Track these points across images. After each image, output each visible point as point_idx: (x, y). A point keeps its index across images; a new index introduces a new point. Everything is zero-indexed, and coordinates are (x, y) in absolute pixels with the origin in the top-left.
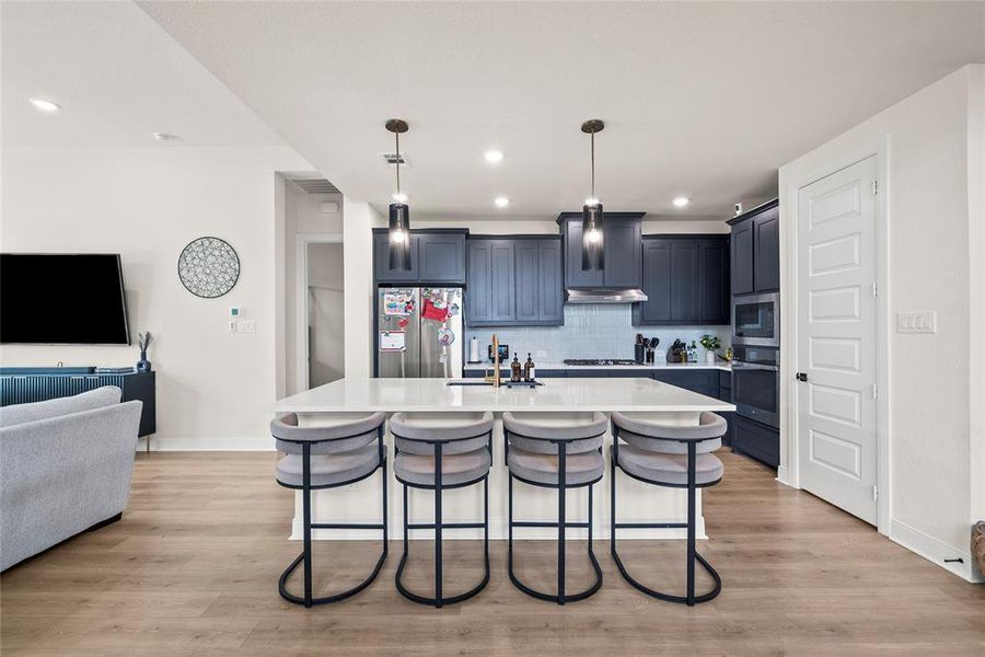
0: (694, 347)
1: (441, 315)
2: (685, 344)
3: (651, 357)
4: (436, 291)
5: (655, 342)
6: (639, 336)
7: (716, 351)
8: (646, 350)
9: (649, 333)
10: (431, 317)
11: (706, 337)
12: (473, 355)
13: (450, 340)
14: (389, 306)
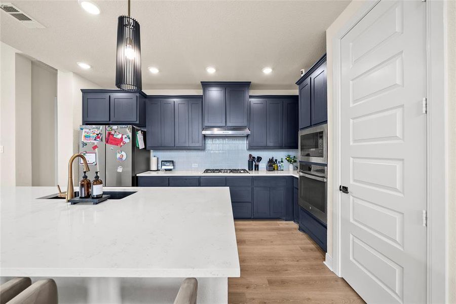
0: (282, 162)
1: (118, 142)
2: (276, 160)
3: (257, 167)
4: (115, 127)
5: (259, 159)
6: (250, 155)
7: (294, 164)
8: (254, 163)
9: (256, 154)
10: (111, 143)
11: (289, 156)
12: (153, 166)
13: (124, 158)
14: (86, 137)
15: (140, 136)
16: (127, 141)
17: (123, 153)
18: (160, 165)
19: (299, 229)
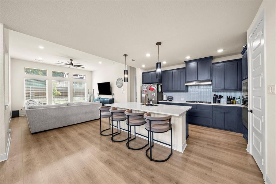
1: (152, 90)
2: (234, 98)
3: (219, 102)
4: (152, 84)
5: (221, 97)
6: (214, 95)
8: (217, 99)
9: (218, 94)
12: (165, 99)
13: (155, 95)
14: (144, 88)
15: (159, 87)
16: (155, 89)
17: (154, 93)
18: (167, 98)
19: (243, 137)
